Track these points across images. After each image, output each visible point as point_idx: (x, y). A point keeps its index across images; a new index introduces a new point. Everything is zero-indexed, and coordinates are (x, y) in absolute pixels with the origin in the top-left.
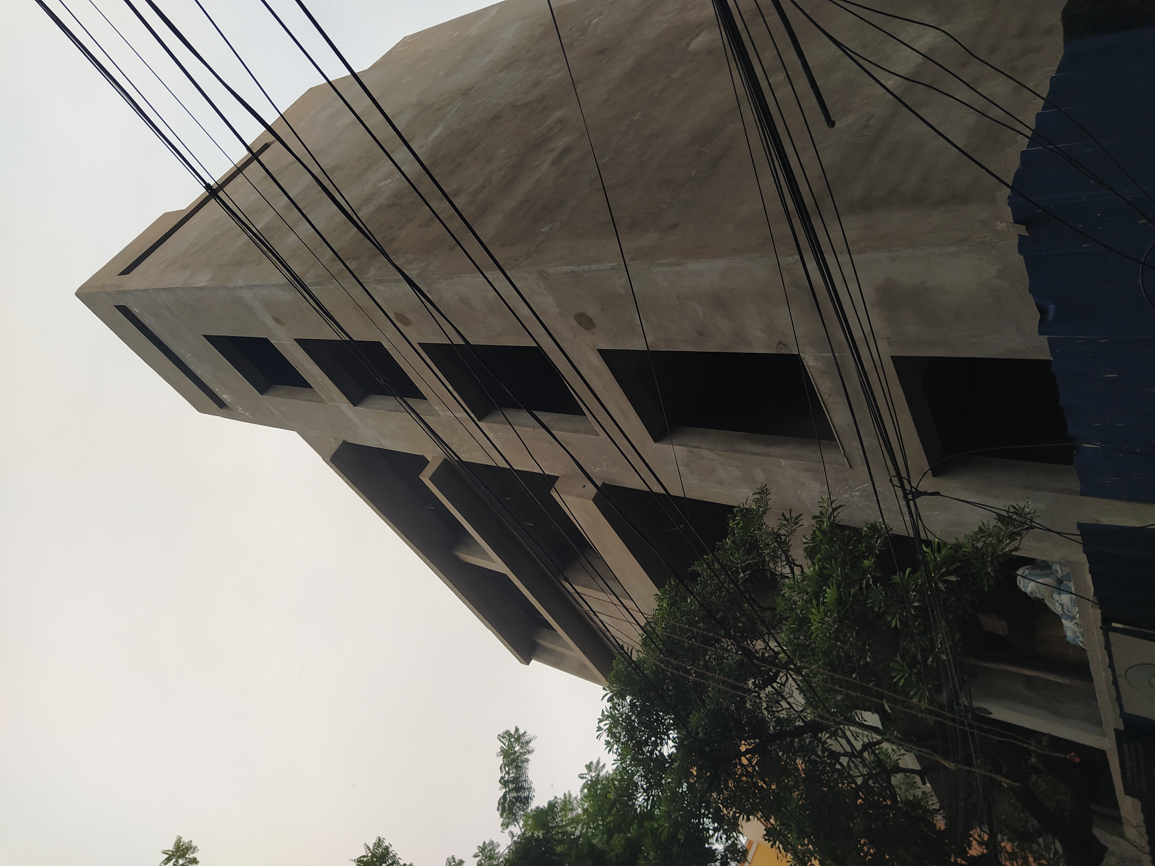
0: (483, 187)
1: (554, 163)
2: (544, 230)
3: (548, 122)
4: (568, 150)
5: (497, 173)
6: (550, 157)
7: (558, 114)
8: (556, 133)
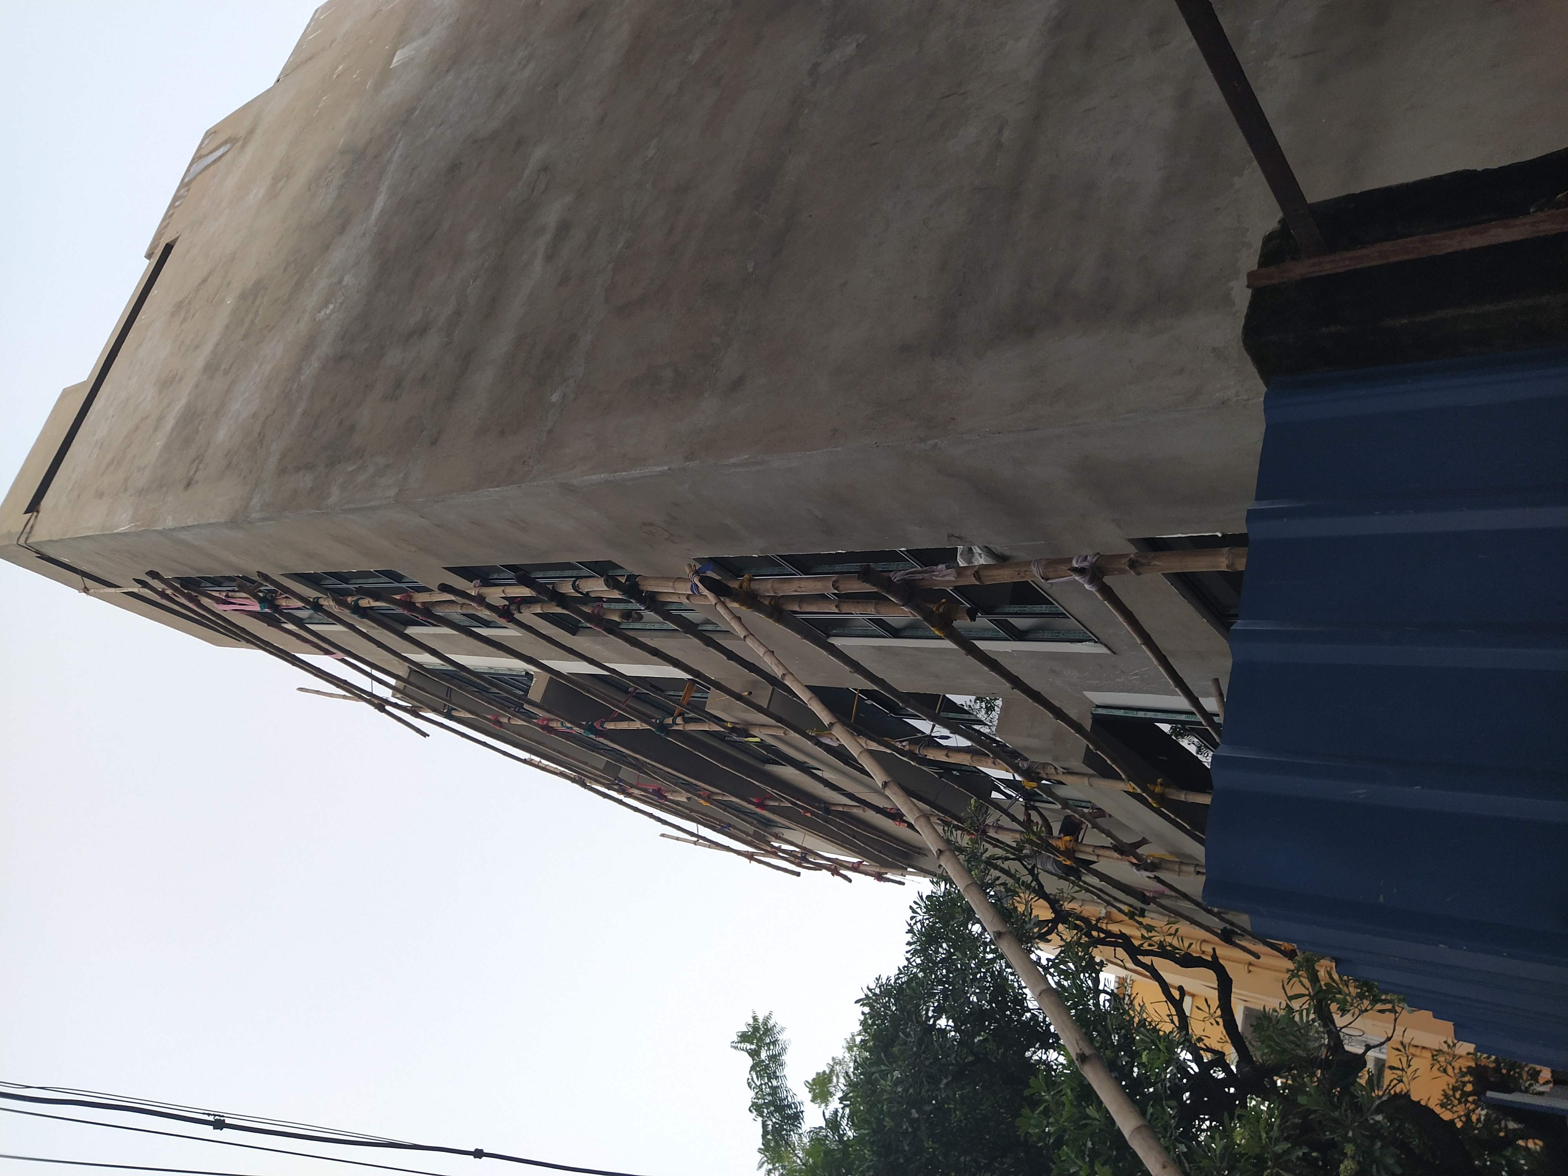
0: (458, 313)
1: (549, 258)
2: (555, 398)
3: (527, 172)
4: (564, 228)
5: (473, 282)
6: (542, 244)
7: (539, 154)
8: (542, 193)
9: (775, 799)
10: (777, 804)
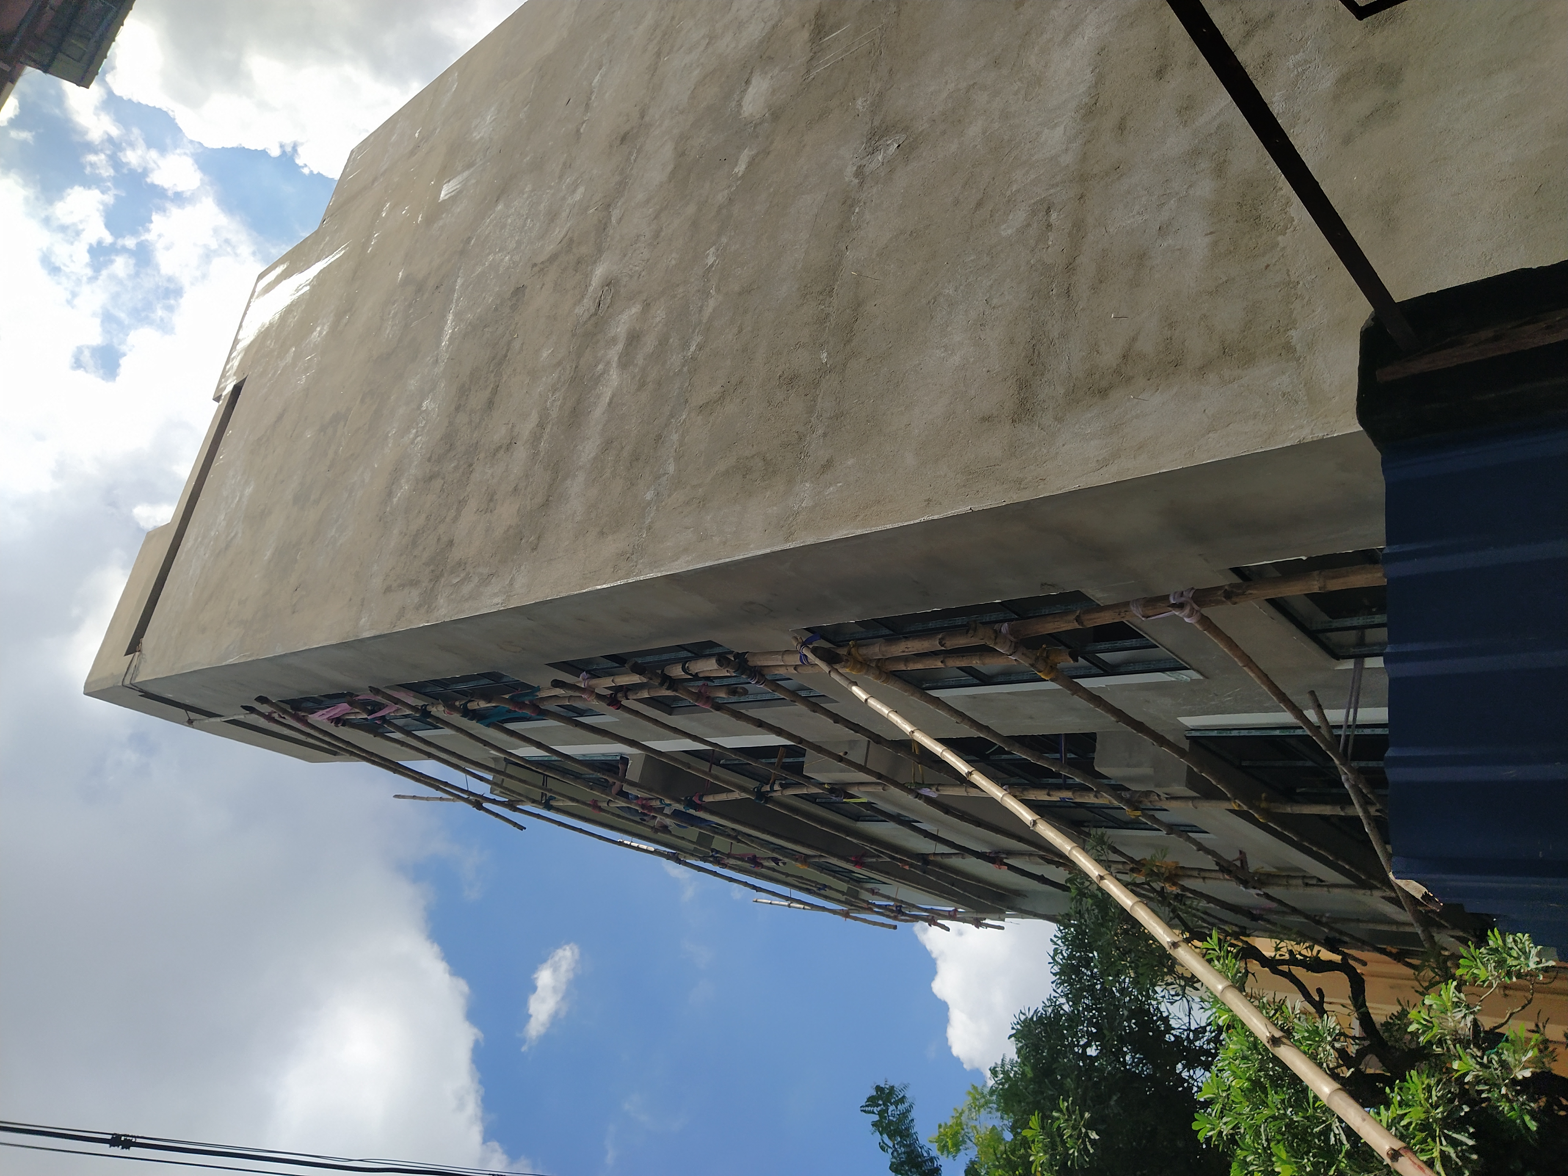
0: (541, 425)
1: (624, 365)
2: (649, 496)
4: (634, 338)
5: (552, 395)
6: (614, 353)
7: (600, 272)
8: (609, 307)
9: (874, 856)
10: (874, 860)
